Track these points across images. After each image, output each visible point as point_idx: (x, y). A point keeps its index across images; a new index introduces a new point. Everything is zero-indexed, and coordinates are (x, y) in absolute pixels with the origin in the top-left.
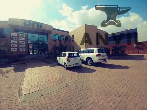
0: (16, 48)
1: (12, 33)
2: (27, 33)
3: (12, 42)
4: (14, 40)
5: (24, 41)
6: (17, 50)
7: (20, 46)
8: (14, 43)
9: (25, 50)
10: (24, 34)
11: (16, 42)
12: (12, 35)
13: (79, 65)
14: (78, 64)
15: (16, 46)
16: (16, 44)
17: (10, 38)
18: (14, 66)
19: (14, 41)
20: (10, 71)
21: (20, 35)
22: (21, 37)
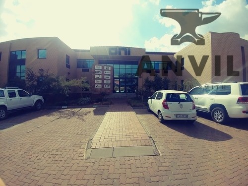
0: (100, 84)
1: (96, 66)
2: (112, 65)
3: (96, 76)
4: (98, 74)
5: (109, 75)
6: (101, 87)
7: (105, 82)
8: (98, 79)
9: (110, 86)
10: (109, 66)
11: (101, 77)
12: (96, 68)
13: (190, 118)
14: (187, 116)
15: (100, 81)
16: (100, 79)
17: (93, 73)
18: (95, 106)
19: (98, 76)
20: (89, 112)
21: (105, 68)
22: (106, 70)
